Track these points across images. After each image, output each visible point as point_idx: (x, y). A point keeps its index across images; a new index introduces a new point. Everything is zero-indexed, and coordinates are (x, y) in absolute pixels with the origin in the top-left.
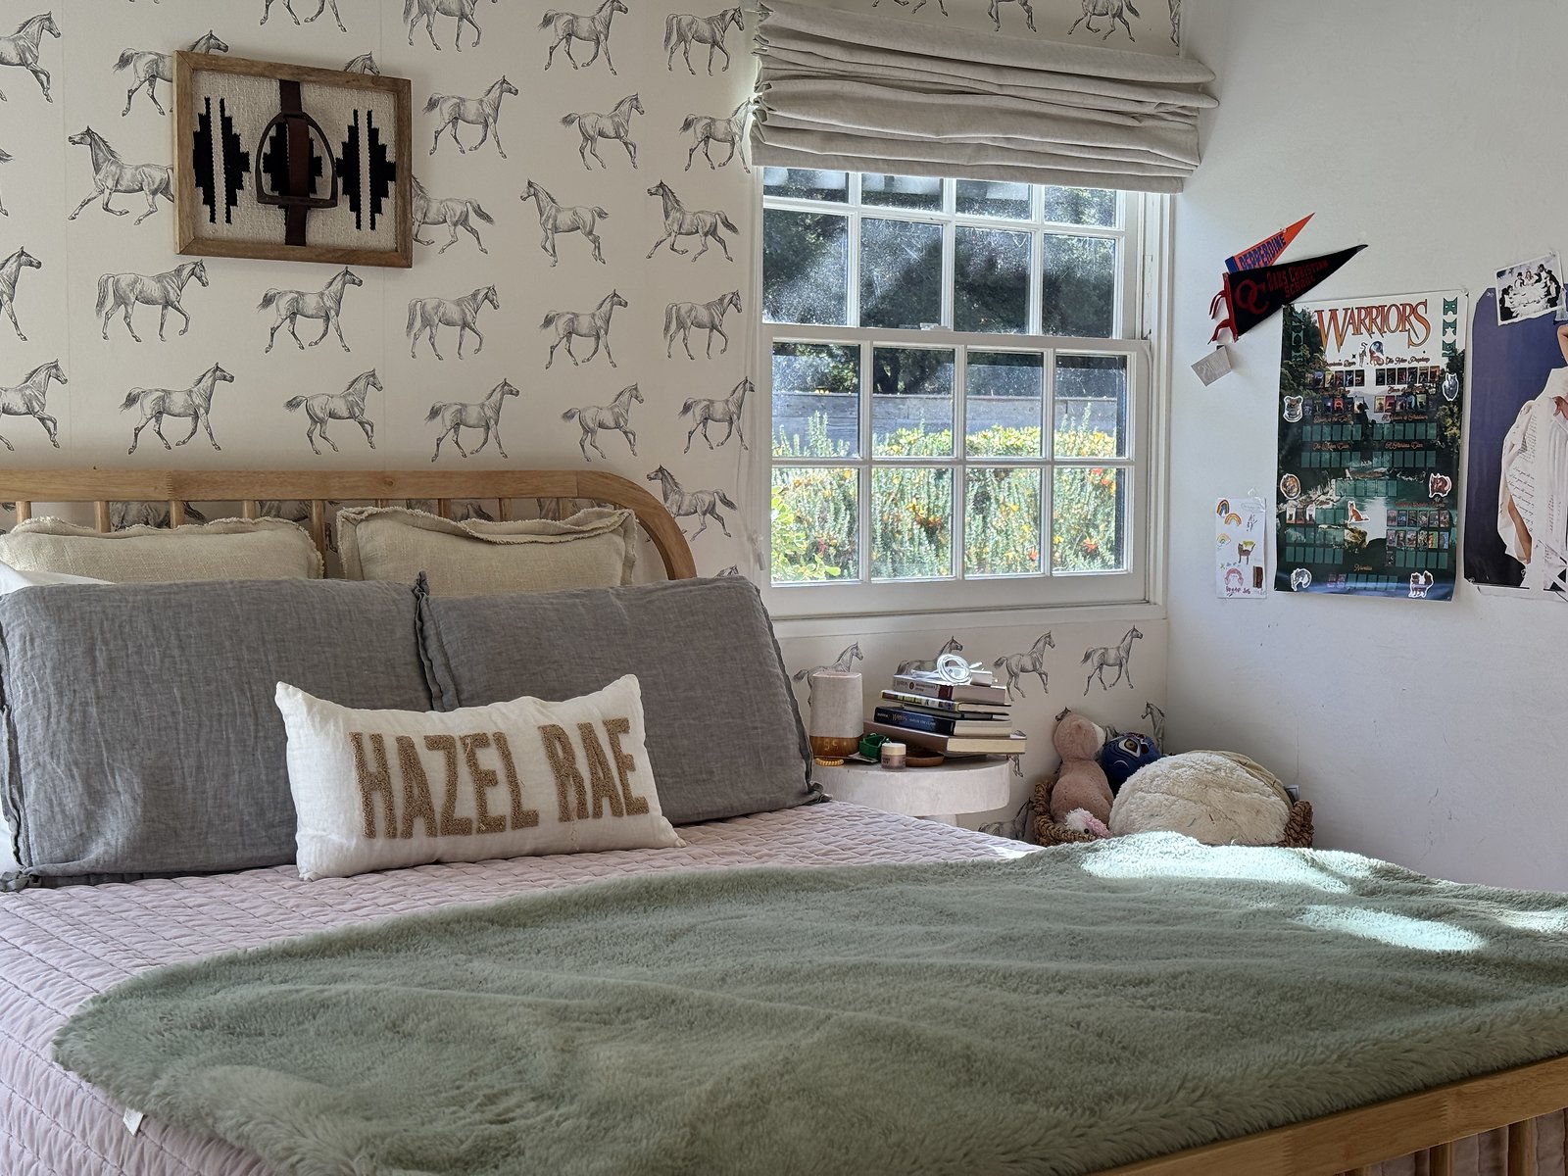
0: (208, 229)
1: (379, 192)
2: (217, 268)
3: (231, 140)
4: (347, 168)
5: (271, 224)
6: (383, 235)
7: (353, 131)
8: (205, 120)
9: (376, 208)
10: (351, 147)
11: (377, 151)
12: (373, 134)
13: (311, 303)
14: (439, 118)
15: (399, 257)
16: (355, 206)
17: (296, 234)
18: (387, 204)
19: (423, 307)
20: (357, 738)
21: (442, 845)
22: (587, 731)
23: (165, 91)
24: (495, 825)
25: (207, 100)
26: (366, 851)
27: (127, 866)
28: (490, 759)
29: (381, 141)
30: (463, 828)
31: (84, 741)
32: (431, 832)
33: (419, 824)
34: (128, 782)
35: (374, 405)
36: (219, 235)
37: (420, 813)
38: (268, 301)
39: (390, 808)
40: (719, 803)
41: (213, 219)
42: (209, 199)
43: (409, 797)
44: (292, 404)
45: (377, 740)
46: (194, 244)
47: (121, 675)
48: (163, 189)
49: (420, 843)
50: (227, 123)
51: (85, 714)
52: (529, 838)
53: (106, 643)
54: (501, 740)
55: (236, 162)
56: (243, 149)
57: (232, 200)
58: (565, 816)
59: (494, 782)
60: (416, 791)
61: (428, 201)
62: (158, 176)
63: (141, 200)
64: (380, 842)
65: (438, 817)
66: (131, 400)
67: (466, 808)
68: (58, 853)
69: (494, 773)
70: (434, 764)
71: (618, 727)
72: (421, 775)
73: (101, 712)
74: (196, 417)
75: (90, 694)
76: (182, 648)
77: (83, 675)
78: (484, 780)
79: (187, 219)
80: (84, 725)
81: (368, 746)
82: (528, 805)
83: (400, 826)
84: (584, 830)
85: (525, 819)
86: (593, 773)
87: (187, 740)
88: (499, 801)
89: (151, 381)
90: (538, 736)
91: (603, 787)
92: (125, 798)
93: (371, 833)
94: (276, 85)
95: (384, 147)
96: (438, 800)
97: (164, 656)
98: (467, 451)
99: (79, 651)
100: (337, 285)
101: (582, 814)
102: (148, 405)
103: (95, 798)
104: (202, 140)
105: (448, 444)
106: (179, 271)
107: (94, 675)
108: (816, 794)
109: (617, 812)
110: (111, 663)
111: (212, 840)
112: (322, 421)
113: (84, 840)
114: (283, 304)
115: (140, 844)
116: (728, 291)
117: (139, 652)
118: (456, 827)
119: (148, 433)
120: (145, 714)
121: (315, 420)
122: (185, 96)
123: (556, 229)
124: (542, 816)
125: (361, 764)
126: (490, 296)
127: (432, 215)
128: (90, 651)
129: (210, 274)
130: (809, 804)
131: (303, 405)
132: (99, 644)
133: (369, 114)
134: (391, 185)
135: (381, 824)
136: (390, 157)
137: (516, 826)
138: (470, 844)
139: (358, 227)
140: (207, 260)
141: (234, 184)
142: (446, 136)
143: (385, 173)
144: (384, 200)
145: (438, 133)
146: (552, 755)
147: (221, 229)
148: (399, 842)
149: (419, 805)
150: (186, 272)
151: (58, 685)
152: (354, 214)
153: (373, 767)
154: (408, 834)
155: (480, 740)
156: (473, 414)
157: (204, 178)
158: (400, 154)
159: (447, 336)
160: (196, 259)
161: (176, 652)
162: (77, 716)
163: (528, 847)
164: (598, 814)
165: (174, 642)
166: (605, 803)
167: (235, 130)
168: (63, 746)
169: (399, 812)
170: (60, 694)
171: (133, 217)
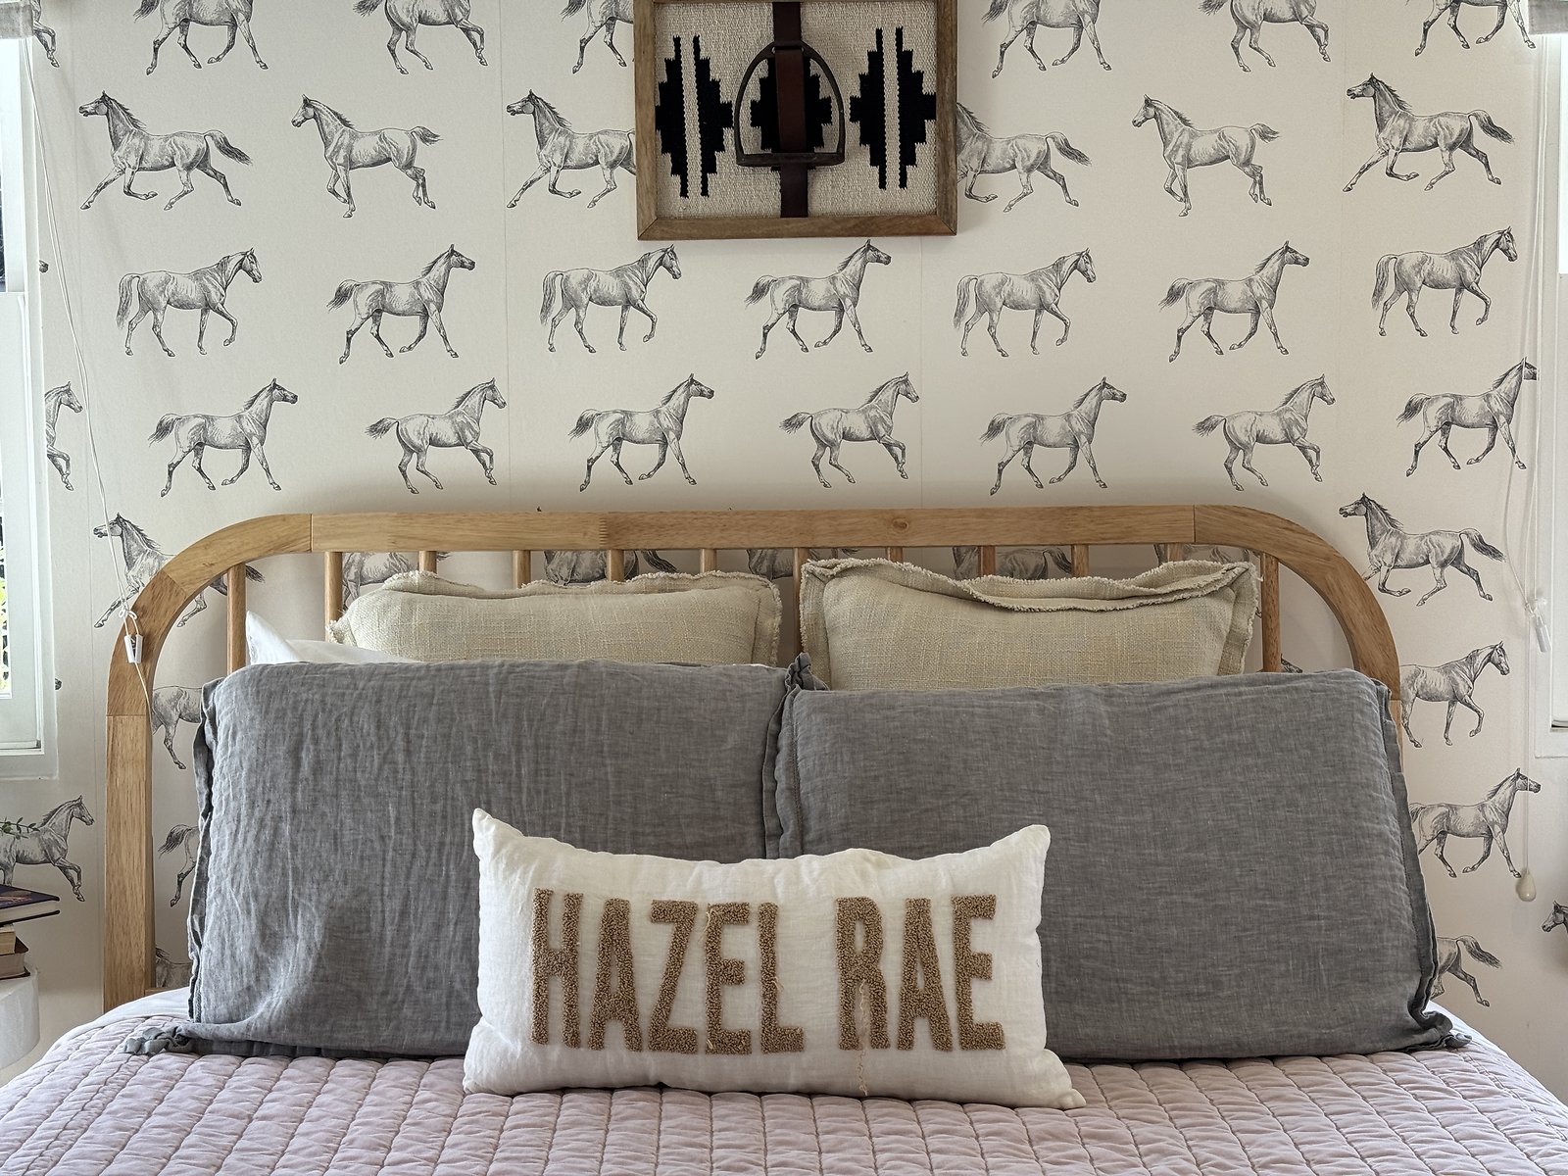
0: (677, 205)
1: (912, 134)
2: (692, 255)
3: (708, 89)
4: (868, 109)
5: (763, 191)
6: (919, 193)
7: (876, 58)
8: (674, 67)
9: (908, 158)
10: (872, 82)
11: (910, 80)
12: (905, 58)
13: (818, 292)
14: (1005, 26)
15: (940, 222)
16: (878, 159)
17: (795, 203)
18: (924, 152)
19: (980, 286)
20: (543, 899)
21: (654, 1063)
22: (918, 912)
23: (624, 33)
24: (731, 1043)
25: (677, 41)
26: (537, 1060)
27: (285, 1036)
28: (741, 943)
29: (916, 66)
30: (685, 1042)
31: (269, 867)
32: (634, 1043)
33: (615, 1031)
34: (310, 925)
35: (905, 422)
36: (693, 211)
37: (614, 1014)
38: (759, 292)
39: (572, 1005)
40: (1218, 1034)
41: (684, 193)
42: (680, 168)
43: (603, 988)
44: (792, 423)
45: (574, 902)
46: (657, 225)
47: (327, 783)
48: (623, 160)
49: (616, 1058)
50: (703, 66)
51: (276, 831)
52: (792, 1068)
53: (316, 741)
54: (769, 915)
55: (716, 116)
56: (723, 99)
57: (709, 166)
58: (849, 1039)
59: (739, 980)
60: (615, 982)
61: (989, 141)
62: (618, 144)
63: (597, 176)
64: (556, 1051)
65: (645, 1023)
66: (583, 425)
67: (690, 1012)
68: (223, 1010)
69: (740, 966)
70: (651, 945)
71: (976, 908)
72: (627, 959)
73: (296, 830)
74: (665, 443)
75: (286, 807)
76: (408, 752)
77: (283, 782)
78: (725, 974)
79: (650, 197)
80: (272, 847)
81: (557, 910)
82: (787, 1017)
83: (586, 1031)
84: (880, 1065)
85: (783, 1039)
86: (908, 978)
87: (395, 875)
88: (743, 1008)
89: (606, 401)
90: (829, 913)
91: (922, 1002)
92: (301, 945)
93: (541, 1035)
94: (767, 10)
95: (920, 75)
96: (647, 999)
97: (384, 760)
98: (1044, 480)
99: (282, 749)
100: (856, 262)
101: (879, 1040)
102: (604, 429)
103: (269, 939)
104: (671, 92)
105: (1015, 472)
106: (643, 262)
107: (294, 782)
108: (1433, 1034)
109: (942, 1043)
110: (318, 768)
111: (407, 1011)
112: (832, 445)
113: (251, 995)
114: (780, 296)
115: (301, 1011)
116: (1492, 231)
117: (354, 756)
118: (671, 1039)
119: (605, 465)
120: (348, 836)
121: (823, 443)
122: (646, 38)
123: (1189, 162)
124: (808, 1037)
125: (541, 937)
126: (1082, 264)
127: (993, 161)
128: (295, 754)
129: (683, 263)
130: (1410, 1050)
131: (807, 424)
132: (308, 742)
133: (899, 33)
134: (930, 126)
135: (557, 1025)
136: (928, 87)
137: (769, 1047)
138: (699, 1067)
139: (883, 185)
140: (679, 246)
141: (711, 144)
142: (1018, 51)
143: (919, 108)
144: (919, 147)
145: (1004, 46)
146: (844, 941)
147: (697, 204)
148: (584, 1053)
149: (618, 1003)
150: (651, 263)
151: (251, 791)
152: (876, 169)
153: (557, 942)
154: (598, 1043)
155: (736, 914)
156: (1053, 429)
157: (673, 143)
158: (940, 82)
159: (1014, 325)
160: (666, 244)
161: (400, 757)
162: (266, 835)
163: (794, 1080)
164: (906, 1042)
165: (400, 743)
166: (922, 1029)
167: (714, 75)
168: (245, 872)
169: (587, 1009)
170: (252, 804)
171: (586, 198)
